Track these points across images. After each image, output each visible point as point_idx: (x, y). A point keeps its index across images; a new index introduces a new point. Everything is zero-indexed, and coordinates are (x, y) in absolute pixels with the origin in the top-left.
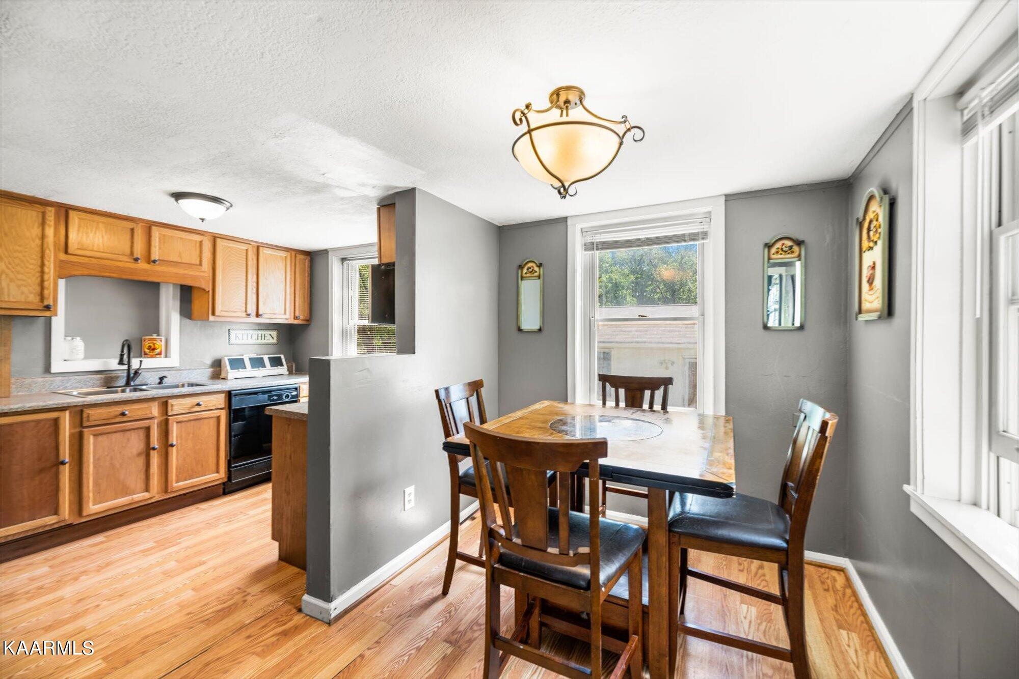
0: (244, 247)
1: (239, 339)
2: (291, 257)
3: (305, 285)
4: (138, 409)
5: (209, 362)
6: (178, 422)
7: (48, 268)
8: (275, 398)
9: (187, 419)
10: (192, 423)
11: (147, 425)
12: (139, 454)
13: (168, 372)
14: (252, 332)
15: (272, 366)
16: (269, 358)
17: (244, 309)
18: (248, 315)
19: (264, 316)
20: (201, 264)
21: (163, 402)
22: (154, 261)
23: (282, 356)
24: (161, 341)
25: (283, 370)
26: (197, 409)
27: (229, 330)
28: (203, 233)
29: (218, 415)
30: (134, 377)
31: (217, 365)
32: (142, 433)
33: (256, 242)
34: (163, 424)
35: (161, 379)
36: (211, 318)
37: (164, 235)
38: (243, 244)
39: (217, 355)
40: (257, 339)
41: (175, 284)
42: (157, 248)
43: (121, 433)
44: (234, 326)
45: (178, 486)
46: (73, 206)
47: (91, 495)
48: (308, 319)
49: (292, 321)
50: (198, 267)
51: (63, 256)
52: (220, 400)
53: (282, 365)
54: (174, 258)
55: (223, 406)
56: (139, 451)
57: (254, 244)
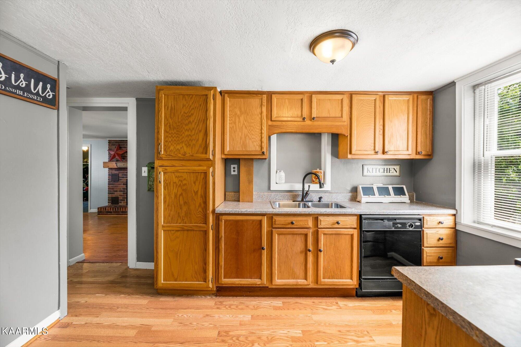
0: (373, 98)
1: (370, 172)
2: (413, 99)
3: (427, 123)
4: (301, 221)
5: (349, 188)
6: (324, 234)
7: (264, 130)
8: (399, 226)
9: (331, 233)
10: (334, 236)
11: (305, 233)
12: (301, 252)
13: (324, 194)
14: (379, 167)
15: (395, 195)
16: (392, 187)
17: (373, 148)
18: (376, 153)
19: (390, 153)
20: (342, 117)
21: (315, 218)
22: (313, 119)
23: (404, 187)
24: (321, 173)
25: (405, 199)
26: (337, 226)
27: (363, 165)
28: (343, 93)
29: (352, 233)
30: (305, 195)
31: (355, 190)
32: (303, 238)
33: (382, 92)
34: (316, 233)
35: (320, 198)
36: (349, 156)
37: (319, 99)
38: (372, 95)
39: (355, 184)
40: (383, 172)
41: (328, 133)
42: (316, 109)
43: (292, 235)
44: (366, 162)
45: (324, 282)
46: (274, 91)
47: (276, 272)
48: (429, 154)
49: (414, 156)
50: (341, 118)
51: (270, 123)
52: (353, 221)
53: (404, 194)
54: (325, 114)
55: (355, 226)
56: (301, 249)
57: (381, 94)
